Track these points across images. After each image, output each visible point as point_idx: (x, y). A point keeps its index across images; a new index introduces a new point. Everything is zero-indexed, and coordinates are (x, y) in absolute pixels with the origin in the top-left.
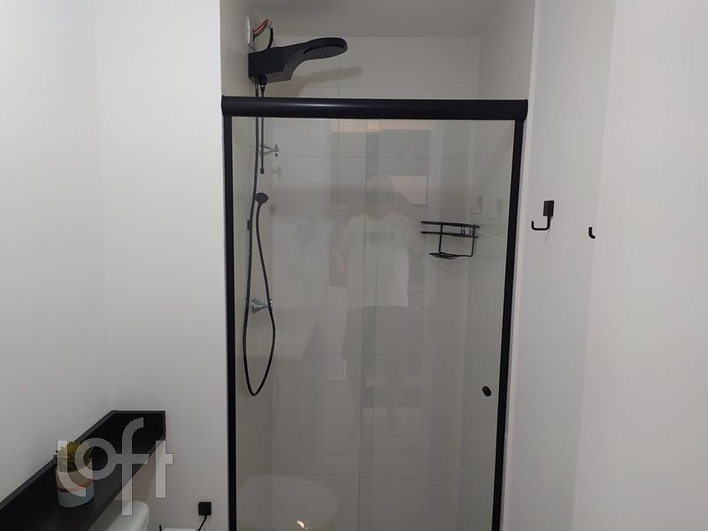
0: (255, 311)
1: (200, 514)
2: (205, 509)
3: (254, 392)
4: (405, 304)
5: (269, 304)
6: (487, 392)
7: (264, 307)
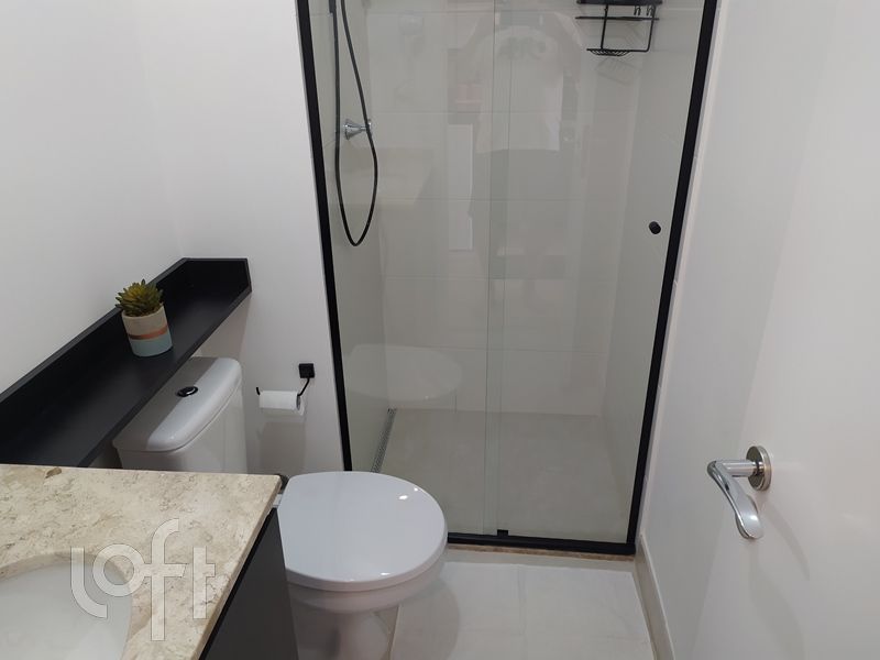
0: (348, 136)
1: (302, 377)
2: (307, 371)
3: (356, 241)
4: (555, 146)
5: (367, 126)
6: (655, 228)
7: (361, 130)
